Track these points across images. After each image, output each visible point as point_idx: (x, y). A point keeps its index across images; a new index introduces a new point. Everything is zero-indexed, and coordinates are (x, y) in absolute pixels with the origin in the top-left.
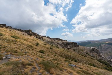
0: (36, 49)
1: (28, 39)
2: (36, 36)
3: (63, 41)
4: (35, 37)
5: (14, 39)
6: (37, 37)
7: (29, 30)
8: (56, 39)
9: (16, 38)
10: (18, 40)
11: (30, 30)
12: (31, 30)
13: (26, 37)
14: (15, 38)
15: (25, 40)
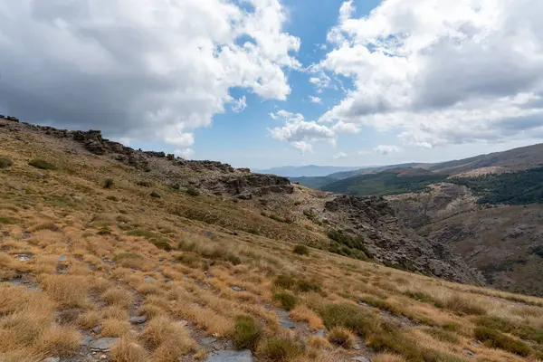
0: (98, 194)
1: (85, 167)
2: (116, 155)
3: (231, 170)
4: (113, 161)
5: (41, 173)
6: (121, 159)
7: (91, 132)
8: (205, 162)
9: (44, 168)
10: (52, 173)
11: (95, 134)
12: (99, 132)
13: (77, 160)
14: (41, 168)
15: (71, 172)
